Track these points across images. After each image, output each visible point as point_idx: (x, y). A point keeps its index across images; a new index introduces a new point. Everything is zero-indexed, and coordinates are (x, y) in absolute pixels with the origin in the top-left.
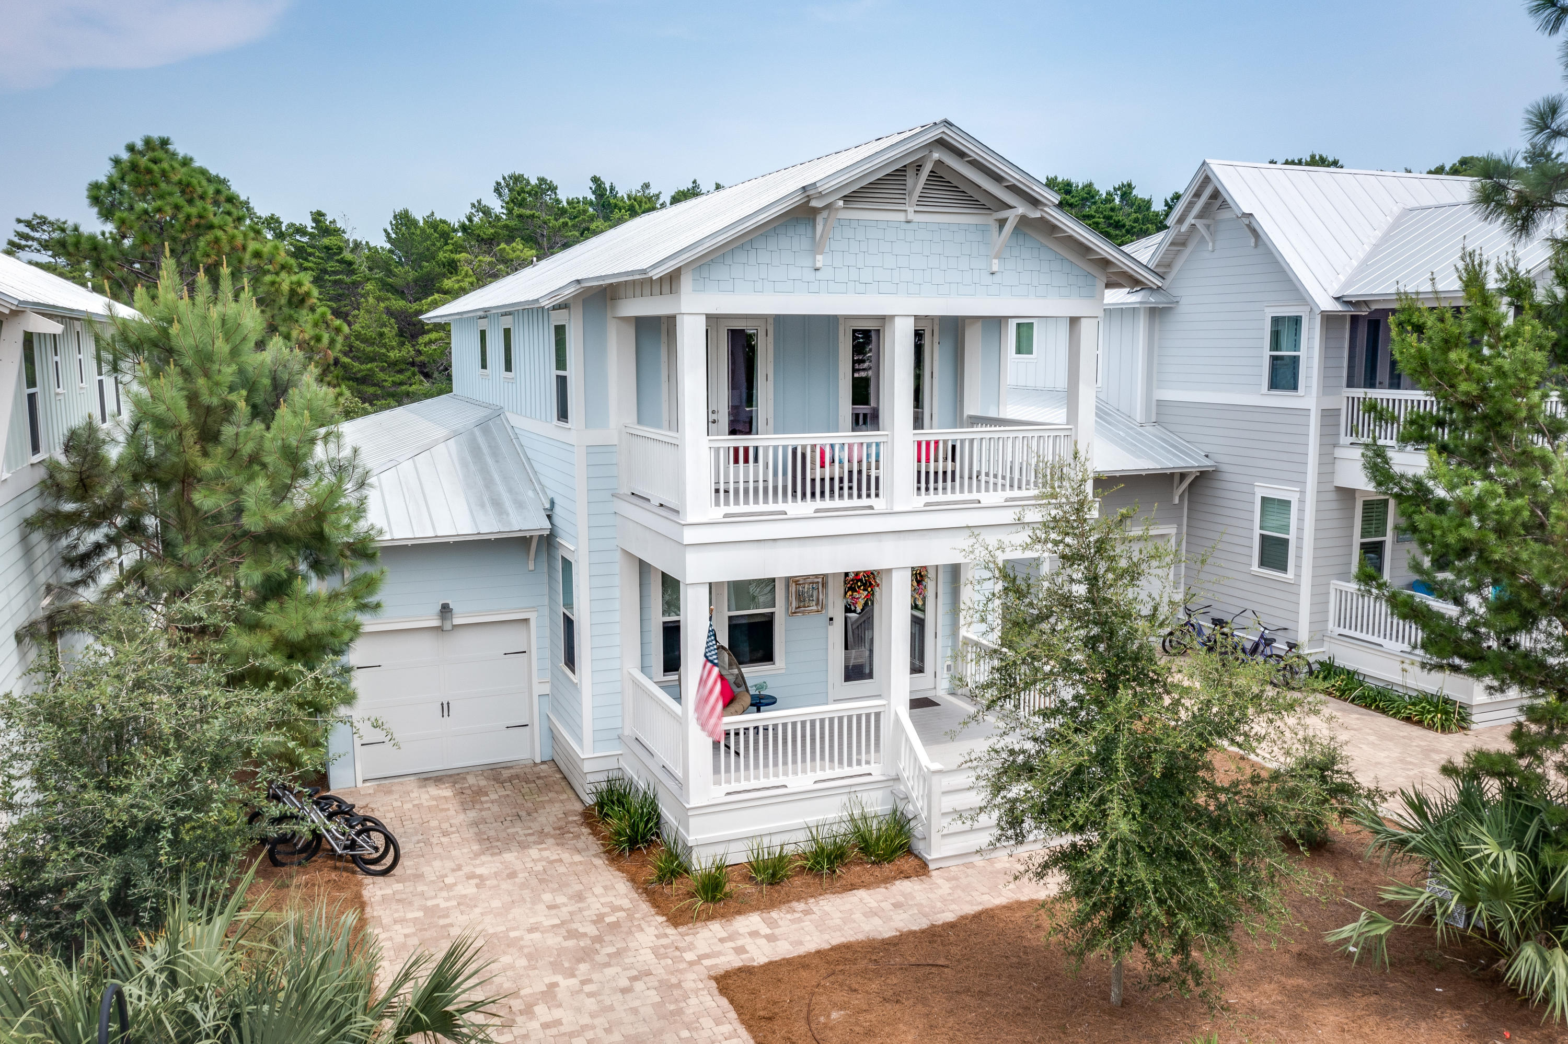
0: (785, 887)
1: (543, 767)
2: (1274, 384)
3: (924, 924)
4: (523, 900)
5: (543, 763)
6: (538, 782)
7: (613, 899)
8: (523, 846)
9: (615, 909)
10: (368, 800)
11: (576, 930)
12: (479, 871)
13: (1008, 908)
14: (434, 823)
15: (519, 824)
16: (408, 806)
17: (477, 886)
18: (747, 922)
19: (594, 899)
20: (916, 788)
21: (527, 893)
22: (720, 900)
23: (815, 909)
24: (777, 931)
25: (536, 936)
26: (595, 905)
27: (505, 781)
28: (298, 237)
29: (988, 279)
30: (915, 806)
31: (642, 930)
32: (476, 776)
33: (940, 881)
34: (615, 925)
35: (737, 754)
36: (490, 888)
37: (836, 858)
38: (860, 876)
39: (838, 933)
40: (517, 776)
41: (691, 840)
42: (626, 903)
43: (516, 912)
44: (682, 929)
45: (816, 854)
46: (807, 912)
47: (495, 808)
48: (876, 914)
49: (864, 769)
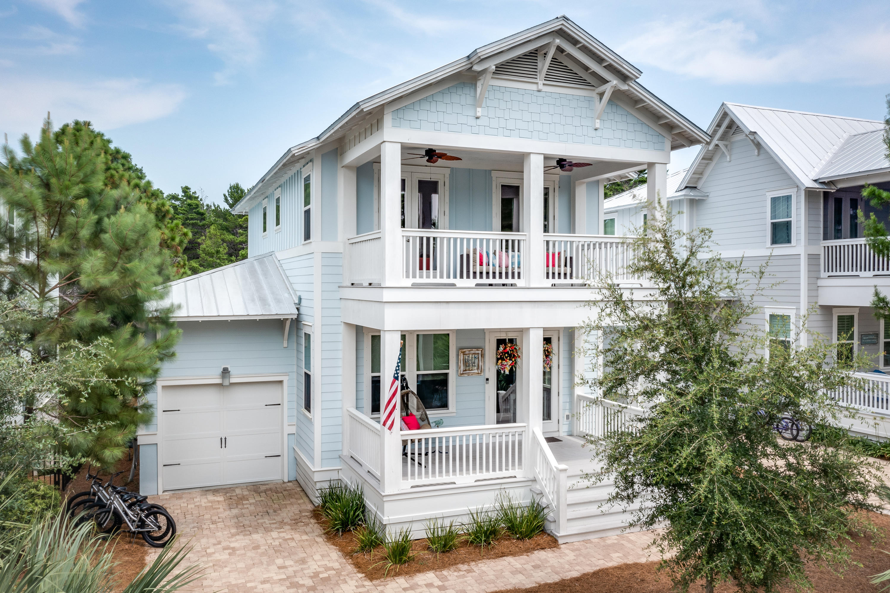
0: (452, 556)
1: (289, 484)
2: (774, 241)
3: (556, 578)
4: (262, 563)
5: (289, 482)
6: (284, 493)
7: (327, 563)
8: (267, 530)
9: (327, 569)
10: (164, 502)
11: (297, 582)
12: (232, 545)
13: (619, 568)
14: (207, 516)
15: (267, 517)
16: (191, 506)
17: (230, 554)
18: (425, 578)
19: (314, 562)
20: (548, 485)
21: (265, 559)
22: (405, 562)
23: (475, 569)
24: (446, 584)
25: (267, 586)
26: (313, 566)
27: (262, 492)
28: (173, 202)
29: (593, 133)
30: (548, 499)
31: (346, 582)
32: (242, 489)
33: (567, 551)
34: (327, 579)
35: (420, 464)
36: (238, 556)
37: (490, 534)
38: (508, 548)
39: (492, 585)
40: (270, 490)
41: (385, 520)
42: (336, 565)
43: (255, 571)
44: (375, 582)
45: (476, 533)
46: (469, 571)
47: (252, 508)
48: (520, 572)
49: (511, 473)
